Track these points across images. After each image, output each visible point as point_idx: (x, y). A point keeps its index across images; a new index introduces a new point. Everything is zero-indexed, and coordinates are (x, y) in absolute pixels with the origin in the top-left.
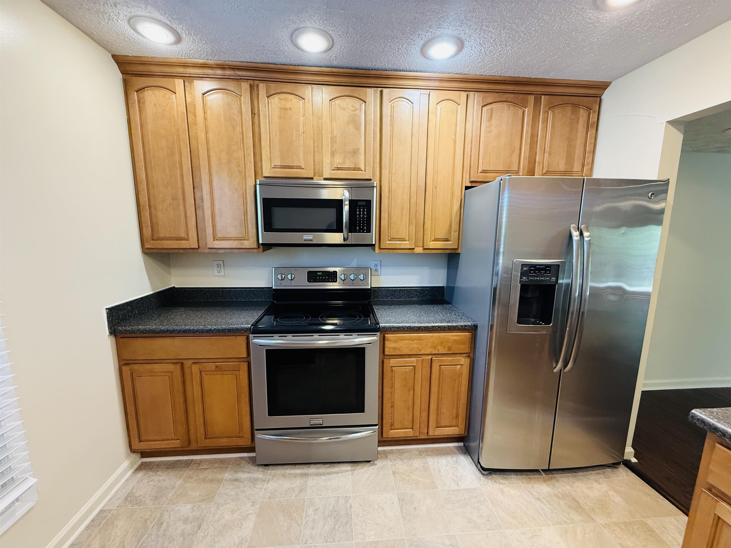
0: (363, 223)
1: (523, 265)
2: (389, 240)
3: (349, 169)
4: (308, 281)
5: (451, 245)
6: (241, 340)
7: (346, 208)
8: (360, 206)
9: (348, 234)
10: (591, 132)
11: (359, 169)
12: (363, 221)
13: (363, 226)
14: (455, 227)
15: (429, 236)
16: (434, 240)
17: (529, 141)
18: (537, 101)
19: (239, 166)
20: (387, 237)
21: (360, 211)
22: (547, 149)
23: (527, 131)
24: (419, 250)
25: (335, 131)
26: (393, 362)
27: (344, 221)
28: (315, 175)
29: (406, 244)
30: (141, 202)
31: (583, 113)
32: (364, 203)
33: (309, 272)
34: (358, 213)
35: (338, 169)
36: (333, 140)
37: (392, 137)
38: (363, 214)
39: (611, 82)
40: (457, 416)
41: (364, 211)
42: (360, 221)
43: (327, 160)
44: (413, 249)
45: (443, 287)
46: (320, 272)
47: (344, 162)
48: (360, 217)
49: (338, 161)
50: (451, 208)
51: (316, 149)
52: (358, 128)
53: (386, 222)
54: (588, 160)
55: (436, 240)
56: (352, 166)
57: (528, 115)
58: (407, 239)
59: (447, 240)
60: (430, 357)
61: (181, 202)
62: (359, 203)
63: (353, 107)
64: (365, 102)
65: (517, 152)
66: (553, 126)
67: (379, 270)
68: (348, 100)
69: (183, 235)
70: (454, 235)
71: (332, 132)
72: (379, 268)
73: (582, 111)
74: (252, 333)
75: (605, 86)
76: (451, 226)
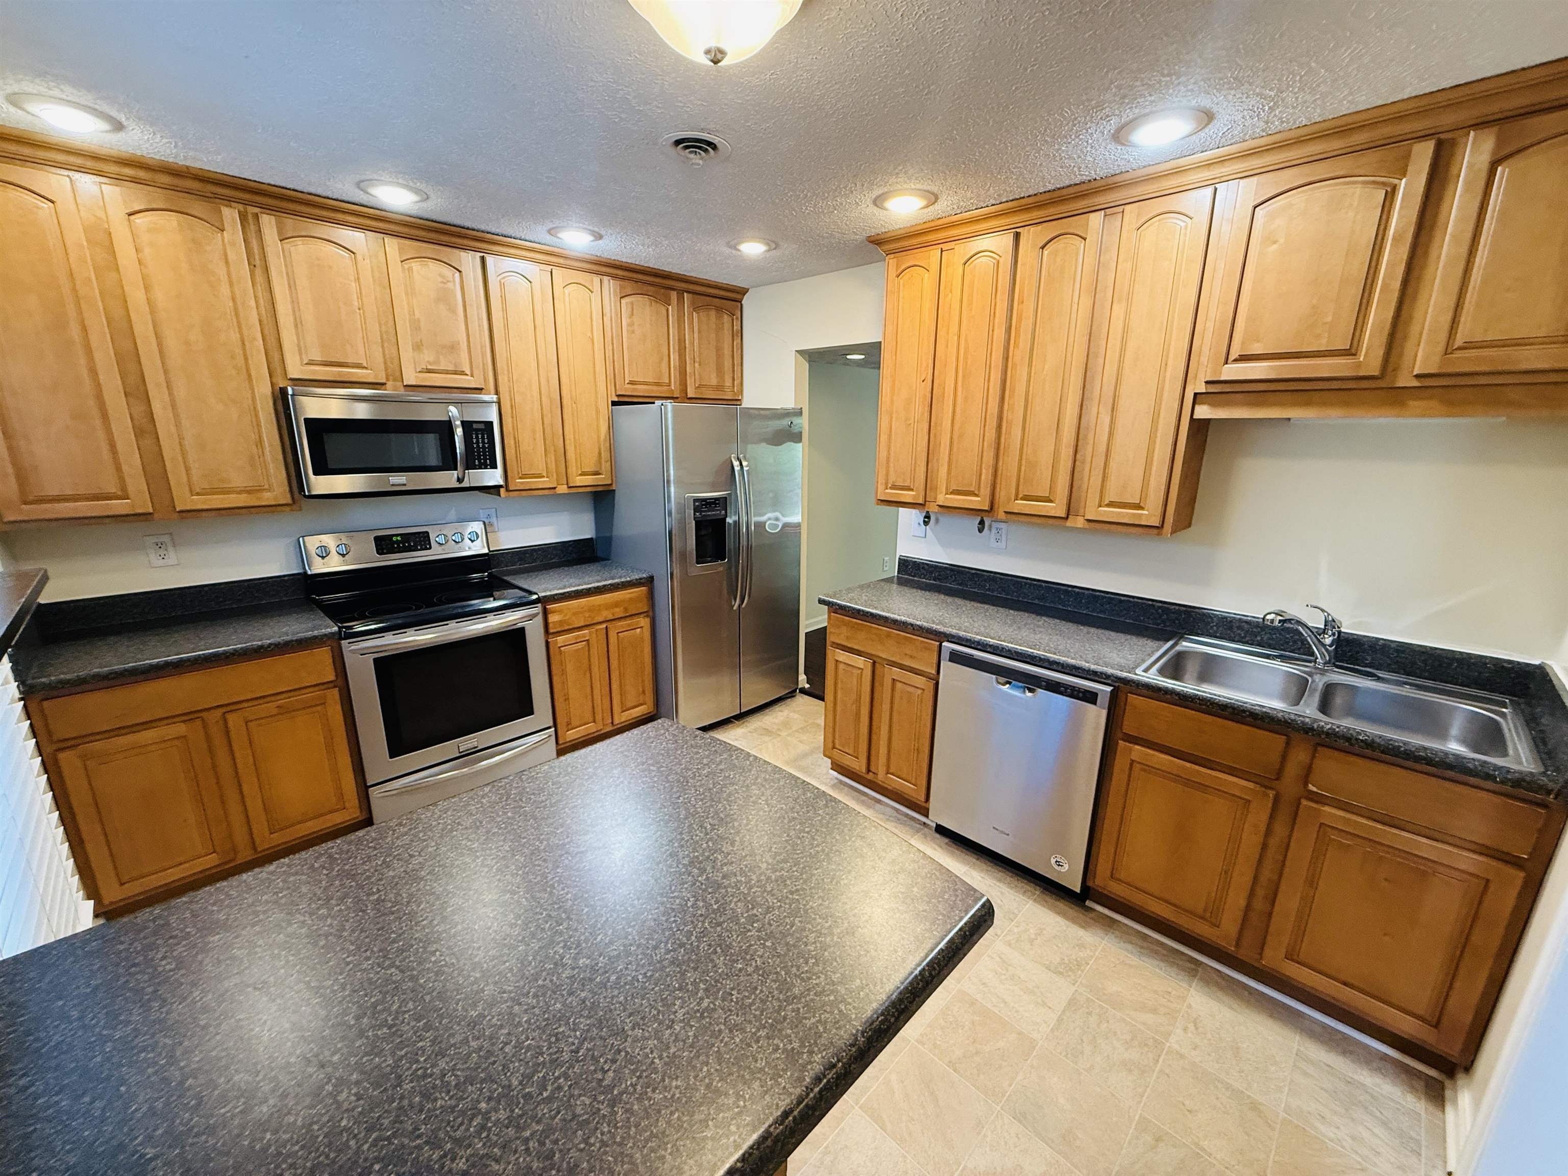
0: (485, 455)
1: (695, 500)
2: (520, 478)
3: (447, 372)
4: (378, 553)
5: (603, 479)
6: (324, 654)
7: (458, 434)
8: (477, 430)
9: (464, 473)
10: (737, 341)
11: (463, 373)
12: (484, 452)
13: (485, 460)
14: (605, 455)
15: (574, 469)
16: (581, 475)
17: (677, 348)
18: (681, 300)
19: (233, 357)
20: (516, 472)
21: (477, 438)
22: (697, 359)
23: (674, 336)
24: (562, 489)
25: (416, 312)
26: (561, 639)
27: (458, 451)
28: (388, 379)
29: (544, 482)
31: (726, 318)
32: (482, 426)
33: (376, 539)
34: (475, 441)
35: (429, 371)
36: (416, 326)
37: (506, 326)
38: (483, 442)
39: (748, 290)
40: (644, 692)
41: (483, 438)
42: (479, 452)
43: (407, 355)
44: (555, 488)
45: (592, 539)
46: (397, 535)
47: (437, 362)
48: (478, 446)
49: (427, 357)
50: (598, 430)
51: (385, 337)
52: (453, 311)
53: (513, 451)
54: (737, 375)
55: (583, 474)
56: (451, 368)
57: (672, 315)
58: (545, 474)
59: (597, 473)
60: (604, 626)
62: (475, 426)
63: (441, 275)
64: (460, 272)
65: (666, 359)
66: (700, 332)
67: (495, 524)
68: (431, 264)
69: (113, 489)
70: (606, 466)
71: (412, 313)
72: (494, 520)
73: (725, 316)
74: (345, 639)
75: (743, 292)
76: (600, 454)
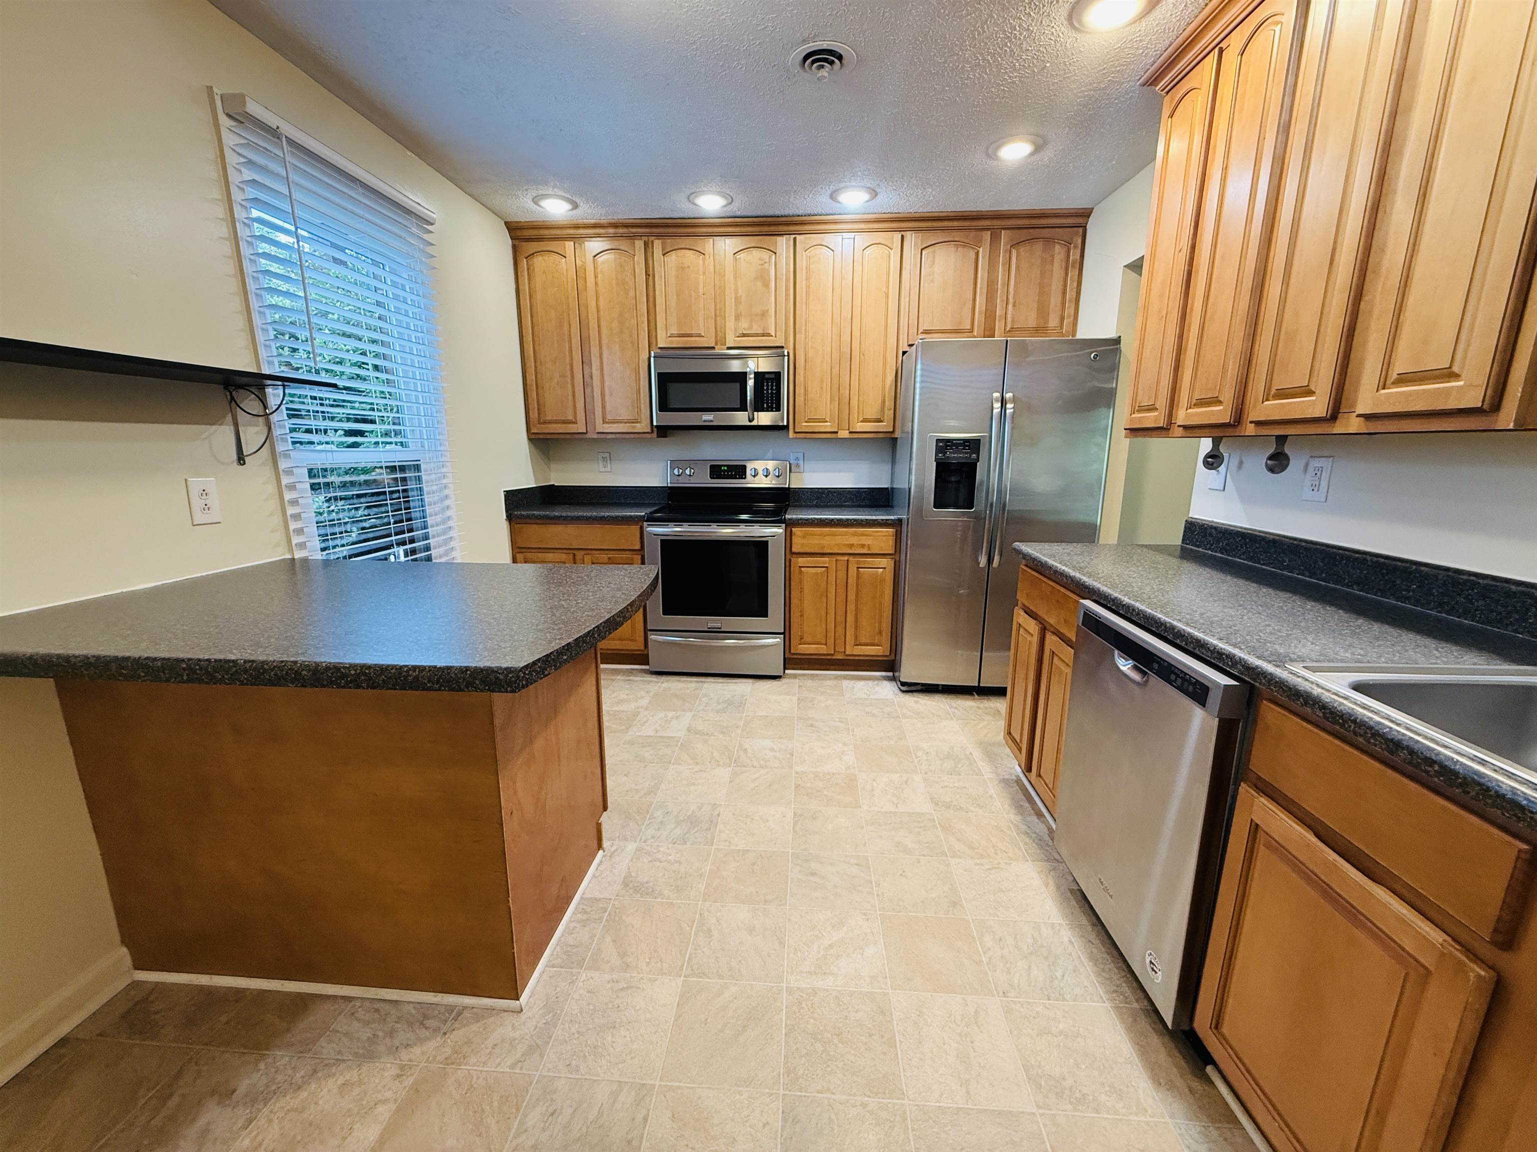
0: (772, 400)
1: (938, 441)
2: (806, 422)
3: (757, 335)
4: (711, 478)
5: (886, 426)
6: (635, 529)
7: (751, 383)
8: (768, 379)
9: (753, 415)
10: (1073, 273)
11: (769, 335)
12: (772, 397)
13: (772, 403)
14: (889, 403)
15: (856, 416)
16: (862, 422)
17: (985, 291)
18: (995, 238)
19: (631, 336)
20: (803, 417)
21: (767, 385)
22: (1011, 300)
23: (982, 277)
24: (844, 434)
25: (740, 291)
26: (802, 561)
27: (748, 398)
28: (716, 344)
29: (828, 426)
30: (528, 382)
31: (1059, 251)
32: (773, 376)
33: (711, 466)
34: (765, 388)
35: (744, 335)
36: (738, 300)
37: (808, 294)
38: (772, 389)
39: (1093, 208)
41: (772, 386)
42: (768, 397)
43: (730, 324)
44: (837, 433)
45: (887, 488)
46: (724, 466)
47: (751, 327)
48: (768, 392)
49: (744, 325)
50: (884, 381)
51: (718, 312)
52: (766, 285)
53: (802, 399)
54: (1069, 310)
55: (865, 421)
56: (760, 331)
57: (983, 257)
58: (828, 420)
59: (879, 421)
60: (846, 558)
61: (569, 380)
62: (767, 376)
63: (760, 259)
64: (775, 253)
65: (971, 304)
66: (1018, 269)
67: (802, 467)
68: (755, 251)
69: (571, 418)
70: (889, 414)
71: (736, 291)
72: (801, 462)
73: (1057, 247)
74: (646, 521)
75: (1086, 214)
76: (884, 402)
